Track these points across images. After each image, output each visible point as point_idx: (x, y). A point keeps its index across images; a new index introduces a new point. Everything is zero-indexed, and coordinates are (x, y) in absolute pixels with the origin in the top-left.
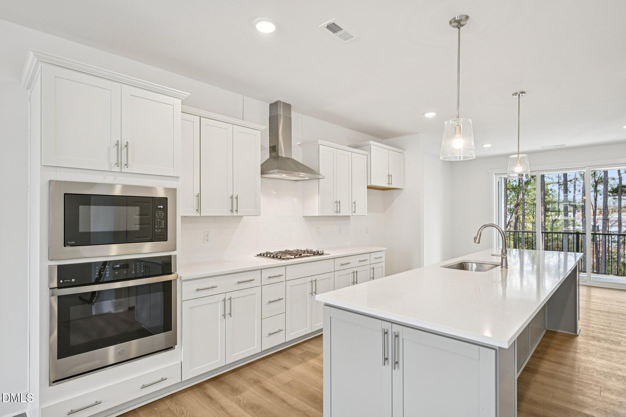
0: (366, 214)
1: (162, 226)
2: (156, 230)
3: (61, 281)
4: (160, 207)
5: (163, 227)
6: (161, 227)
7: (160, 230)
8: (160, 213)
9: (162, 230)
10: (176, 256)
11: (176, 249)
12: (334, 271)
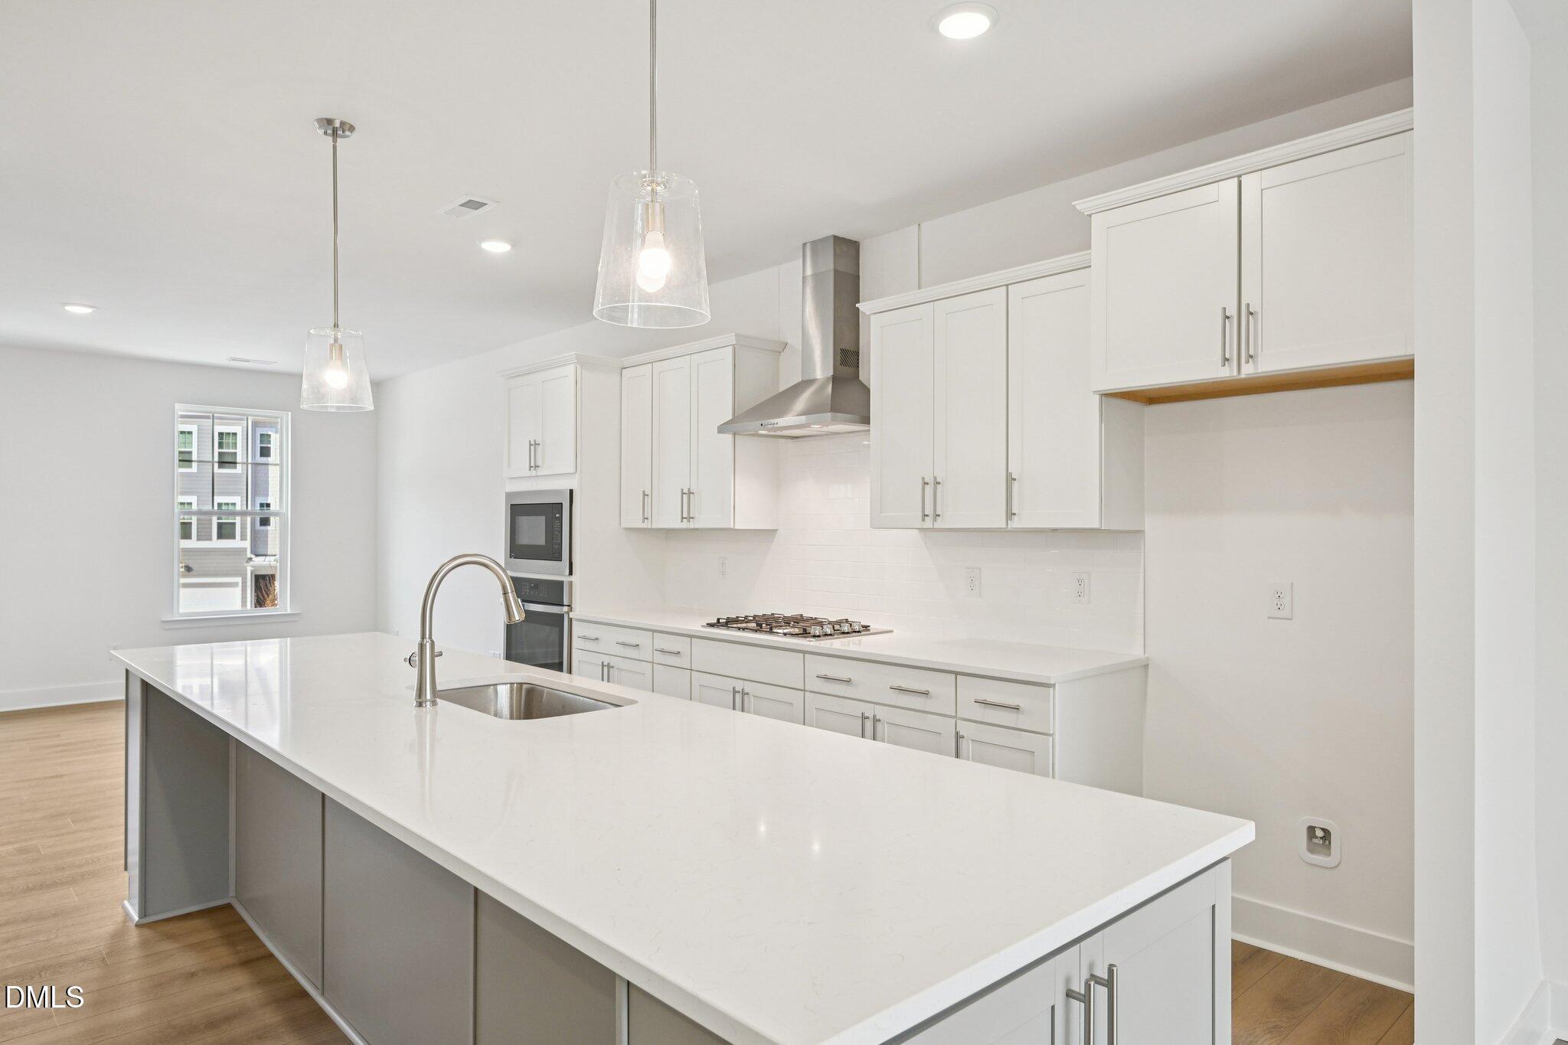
2: (555, 546)
4: (557, 515)
5: (559, 542)
8: (557, 524)
9: (558, 547)
10: (571, 583)
11: (571, 573)
12: (804, 690)
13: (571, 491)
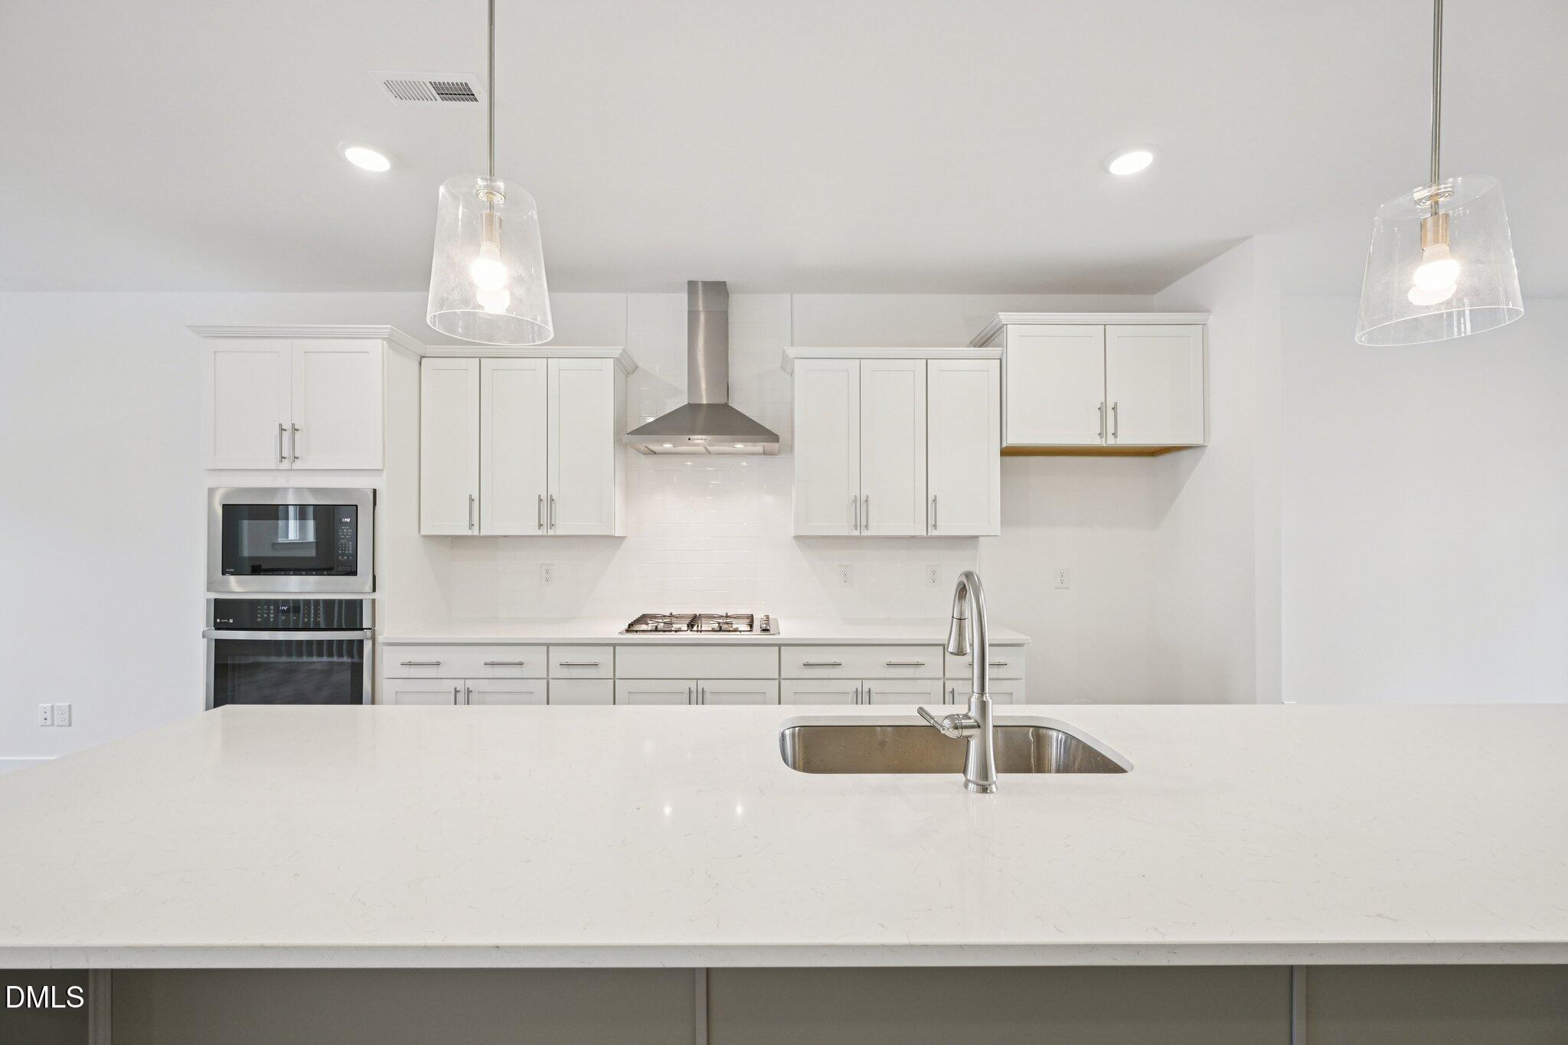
0: (1000, 534)
1: (348, 550)
2: (340, 557)
3: (218, 620)
4: (346, 520)
5: (350, 552)
6: (347, 552)
7: (345, 558)
8: (345, 530)
9: (348, 558)
10: (374, 601)
11: (374, 590)
12: (780, 679)
13: (375, 491)
